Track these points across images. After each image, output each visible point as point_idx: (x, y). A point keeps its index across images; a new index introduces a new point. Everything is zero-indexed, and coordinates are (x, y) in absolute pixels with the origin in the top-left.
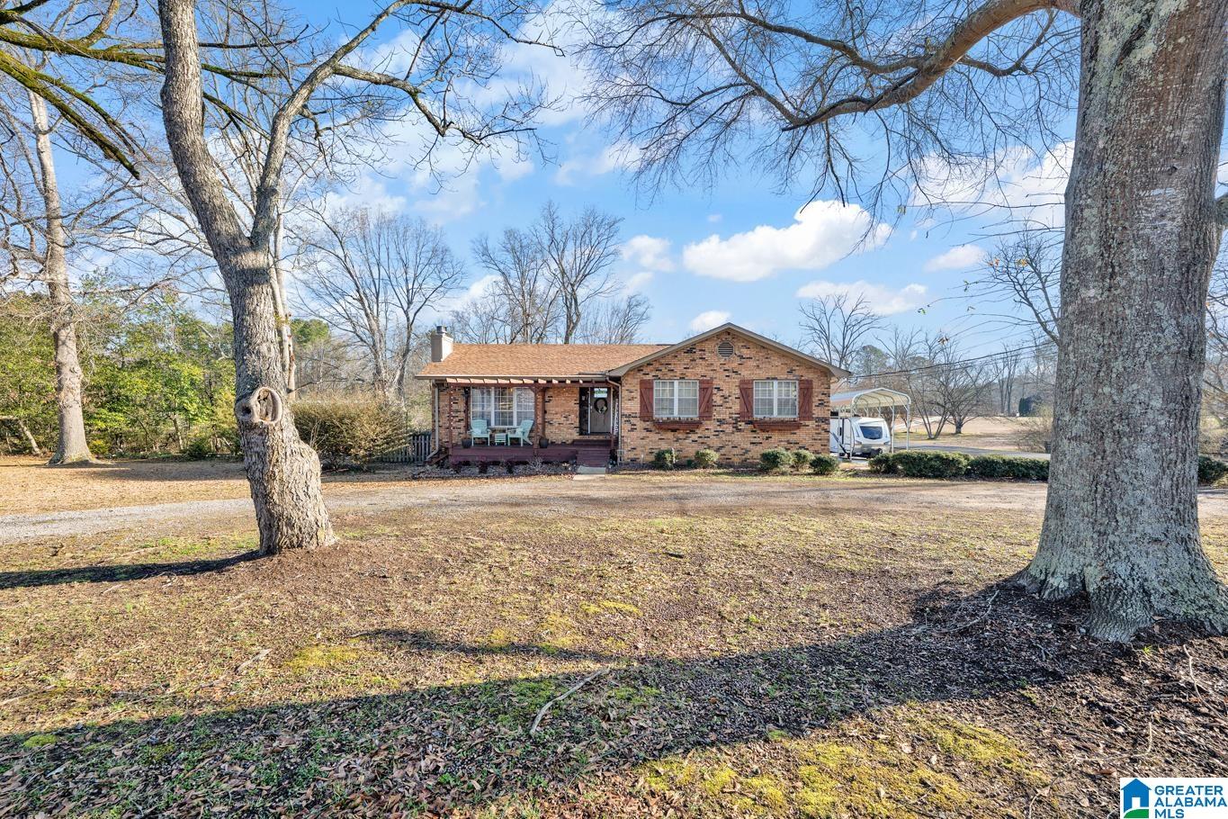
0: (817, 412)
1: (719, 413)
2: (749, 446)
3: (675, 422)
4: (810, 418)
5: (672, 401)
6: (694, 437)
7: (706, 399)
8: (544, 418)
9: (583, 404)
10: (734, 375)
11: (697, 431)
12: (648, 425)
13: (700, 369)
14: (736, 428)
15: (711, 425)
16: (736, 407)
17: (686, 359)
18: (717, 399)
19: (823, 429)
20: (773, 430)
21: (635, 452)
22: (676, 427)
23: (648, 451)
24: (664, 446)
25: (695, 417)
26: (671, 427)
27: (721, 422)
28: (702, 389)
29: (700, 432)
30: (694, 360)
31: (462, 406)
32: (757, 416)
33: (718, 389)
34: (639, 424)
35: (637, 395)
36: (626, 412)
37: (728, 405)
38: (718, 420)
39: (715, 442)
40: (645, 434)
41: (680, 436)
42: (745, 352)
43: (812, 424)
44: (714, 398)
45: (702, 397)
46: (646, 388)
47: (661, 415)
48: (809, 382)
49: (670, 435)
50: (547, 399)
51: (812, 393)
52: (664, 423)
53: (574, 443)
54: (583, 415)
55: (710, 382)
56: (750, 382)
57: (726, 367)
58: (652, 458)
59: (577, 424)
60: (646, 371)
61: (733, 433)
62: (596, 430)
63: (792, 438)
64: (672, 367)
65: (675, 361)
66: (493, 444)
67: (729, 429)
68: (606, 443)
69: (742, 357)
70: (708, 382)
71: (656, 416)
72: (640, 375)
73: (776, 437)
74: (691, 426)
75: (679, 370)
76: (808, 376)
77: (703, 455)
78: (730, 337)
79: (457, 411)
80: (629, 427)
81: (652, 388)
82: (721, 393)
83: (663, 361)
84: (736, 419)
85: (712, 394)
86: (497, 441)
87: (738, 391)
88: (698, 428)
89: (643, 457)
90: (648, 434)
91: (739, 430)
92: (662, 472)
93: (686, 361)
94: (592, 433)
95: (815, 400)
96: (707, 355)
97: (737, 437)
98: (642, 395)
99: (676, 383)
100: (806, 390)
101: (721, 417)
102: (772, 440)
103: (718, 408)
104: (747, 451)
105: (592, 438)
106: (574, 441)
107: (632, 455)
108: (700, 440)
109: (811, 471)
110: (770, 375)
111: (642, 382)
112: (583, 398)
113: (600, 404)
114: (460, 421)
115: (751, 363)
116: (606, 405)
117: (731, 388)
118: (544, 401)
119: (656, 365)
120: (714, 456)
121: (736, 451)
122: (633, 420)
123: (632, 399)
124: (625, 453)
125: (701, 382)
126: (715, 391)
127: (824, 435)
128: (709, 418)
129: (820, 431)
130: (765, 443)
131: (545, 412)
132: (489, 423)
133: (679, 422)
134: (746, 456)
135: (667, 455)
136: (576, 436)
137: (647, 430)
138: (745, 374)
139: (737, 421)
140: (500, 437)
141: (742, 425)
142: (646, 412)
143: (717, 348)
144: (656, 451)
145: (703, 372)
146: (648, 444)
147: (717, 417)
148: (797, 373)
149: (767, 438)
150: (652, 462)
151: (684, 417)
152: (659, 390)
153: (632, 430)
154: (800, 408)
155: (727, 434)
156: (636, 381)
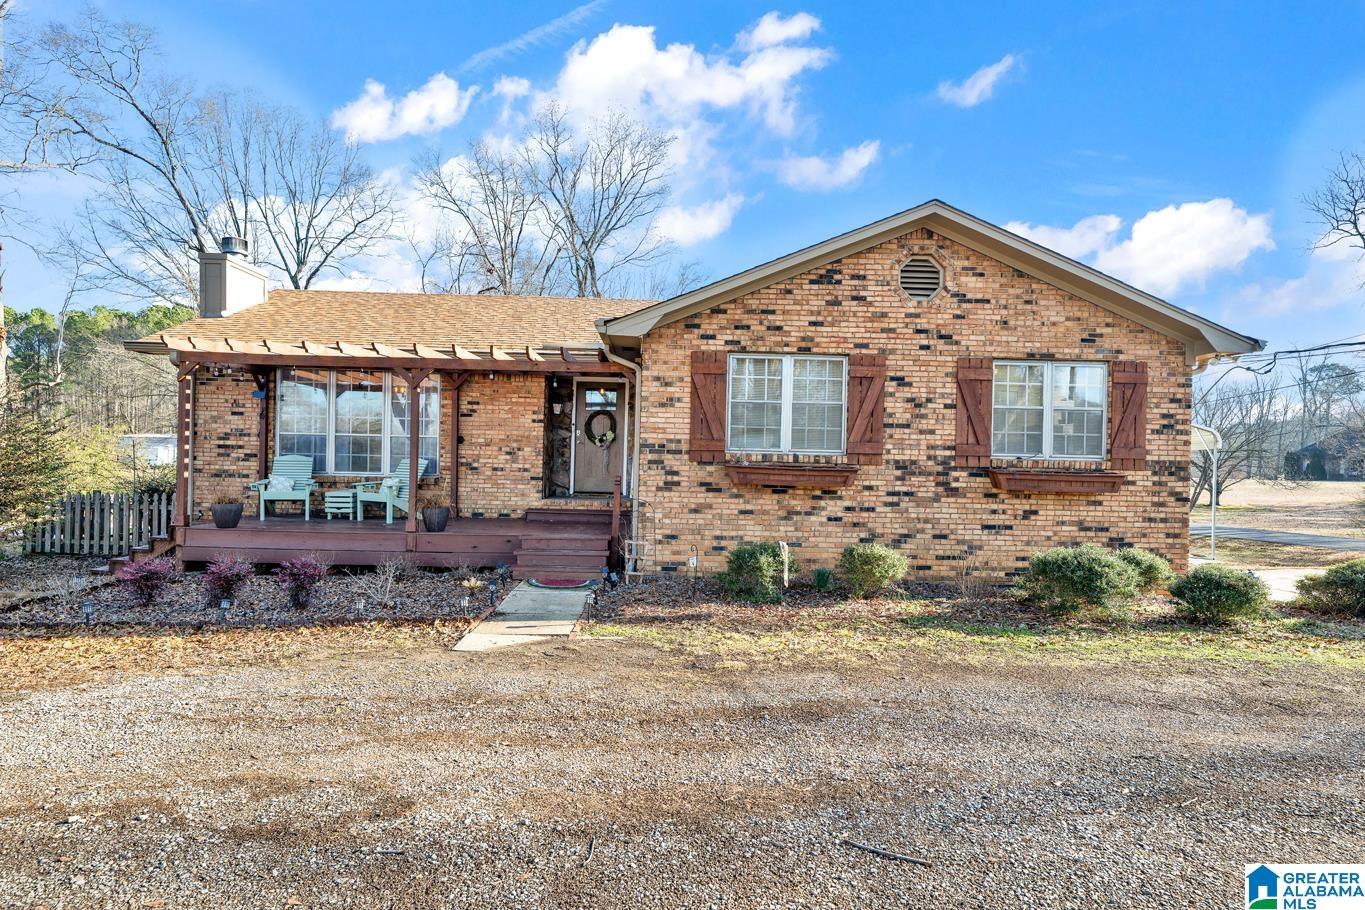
0: (1158, 448)
1: (901, 445)
2: (976, 535)
3: (783, 467)
4: (1138, 463)
5: (777, 410)
6: (833, 507)
7: (868, 407)
8: (457, 456)
9: (553, 423)
10: (941, 345)
11: (842, 491)
12: (712, 473)
13: (853, 329)
14: (946, 485)
15: (879, 477)
16: (946, 430)
17: (815, 297)
18: (896, 407)
19: (1172, 494)
20: (1042, 494)
21: (675, 545)
22: (788, 479)
23: (709, 543)
24: (753, 532)
25: (839, 456)
26: (776, 479)
27: (906, 468)
28: (856, 381)
29: (848, 495)
30: (836, 303)
31: (252, 423)
32: (1001, 456)
33: (900, 381)
34: (688, 471)
35: (683, 391)
36: (653, 438)
37: (924, 424)
38: (899, 465)
39: (887, 521)
40: (703, 497)
41: (798, 503)
42: (972, 285)
43: (1142, 478)
44: (889, 404)
45: (857, 400)
46: (708, 374)
47: (743, 448)
48: (1139, 367)
49: (768, 502)
50: (465, 407)
51: (1144, 397)
52: (755, 468)
53: (531, 518)
54: (554, 453)
55: (878, 362)
56: (985, 363)
57: (922, 323)
58: (718, 564)
59: (539, 471)
60: (708, 326)
61: (937, 499)
62: (590, 486)
63: (1091, 515)
64: (776, 320)
65: (786, 303)
66: (318, 514)
67: (927, 487)
68: (599, 521)
69: (962, 298)
70: (872, 361)
71: (732, 450)
72: (692, 338)
73: (1050, 511)
74: (827, 479)
75: (797, 327)
76: (1136, 350)
77: (867, 560)
78: (931, 245)
79: (242, 434)
80: (660, 478)
81: (724, 375)
82: (907, 393)
83: (753, 303)
84: (945, 462)
85: (883, 394)
86: (329, 508)
87: (951, 388)
88: (845, 483)
89: (696, 563)
90: (710, 497)
91: (953, 492)
92: (750, 612)
93: (817, 303)
94: (579, 494)
95: (1153, 416)
96: (871, 291)
97: (947, 511)
98: (695, 392)
99: (788, 363)
100: (1127, 387)
101: (908, 455)
102: (1038, 520)
103: (898, 433)
104: (972, 548)
105: (573, 504)
106: (529, 511)
107: (666, 555)
108: (849, 517)
109: (1169, 610)
110: (1036, 346)
111: (697, 358)
112: (557, 409)
113: (600, 425)
114: (248, 457)
115: (986, 315)
116: (613, 428)
117: (935, 380)
118: (458, 415)
119: (736, 313)
120: (897, 564)
121: (944, 547)
122: (670, 460)
123: (670, 402)
124: (647, 551)
125: (854, 361)
126: (891, 387)
127: (1174, 508)
128: (874, 458)
129: (1164, 497)
130: (1021, 530)
131: (460, 440)
132: (319, 466)
133: (796, 467)
134: (970, 561)
135: (764, 560)
136: (534, 500)
137: (709, 487)
138: (972, 341)
139: (946, 467)
140: (336, 501)
141: (961, 479)
142: (706, 441)
143: (897, 272)
144: (733, 546)
145: (861, 335)
146: (709, 525)
147: (896, 455)
148: (1107, 343)
149: (1027, 515)
150: (720, 576)
151: (807, 453)
152: (742, 382)
153: (669, 486)
154: (1113, 438)
155: (921, 503)
156: (681, 354)
